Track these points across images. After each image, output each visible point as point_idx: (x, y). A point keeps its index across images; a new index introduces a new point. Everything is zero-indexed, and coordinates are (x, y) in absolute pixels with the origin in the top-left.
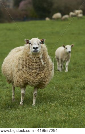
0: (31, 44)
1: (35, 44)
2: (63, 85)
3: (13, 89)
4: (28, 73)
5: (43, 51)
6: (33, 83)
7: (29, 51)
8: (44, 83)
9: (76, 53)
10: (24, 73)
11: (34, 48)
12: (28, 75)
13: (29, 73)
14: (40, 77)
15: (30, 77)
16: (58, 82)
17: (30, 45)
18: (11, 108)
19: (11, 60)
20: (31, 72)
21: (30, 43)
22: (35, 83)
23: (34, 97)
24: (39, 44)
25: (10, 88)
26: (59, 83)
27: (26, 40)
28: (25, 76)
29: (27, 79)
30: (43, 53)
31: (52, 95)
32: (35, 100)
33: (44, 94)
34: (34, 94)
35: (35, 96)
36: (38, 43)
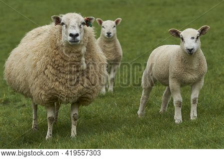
0: (64, 26)
1: (74, 27)
2: (132, 98)
3: (33, 107)
4: (56, 79)
5: (87, 39)
6: (67, 99)
7: (60, 39)
8: (89, 95)
9: (159, 40)
10: (49, 79)
11: (71, 35)
12: (57, 83)
13: (60, 80)
14: (82, 87)
15: (61, 88)
16: (122, 94)
17: (62, 27)
18: (30, 143)
19: (23, 54)
20: (63, 78)
21: (63, 24)
22: (71, 98)
23: (73, 121)
24: (80, 27)
25: (29, 107)
26: (125, 95)
27: (54, 18)
28: (51, 85)
29: (55, 90)
30: (88, 44)
31: (111, 118)
32: (75, 127)
33: (95, 116)
34: (72, 115)
35: (75, 120)
36: (80, 24)
